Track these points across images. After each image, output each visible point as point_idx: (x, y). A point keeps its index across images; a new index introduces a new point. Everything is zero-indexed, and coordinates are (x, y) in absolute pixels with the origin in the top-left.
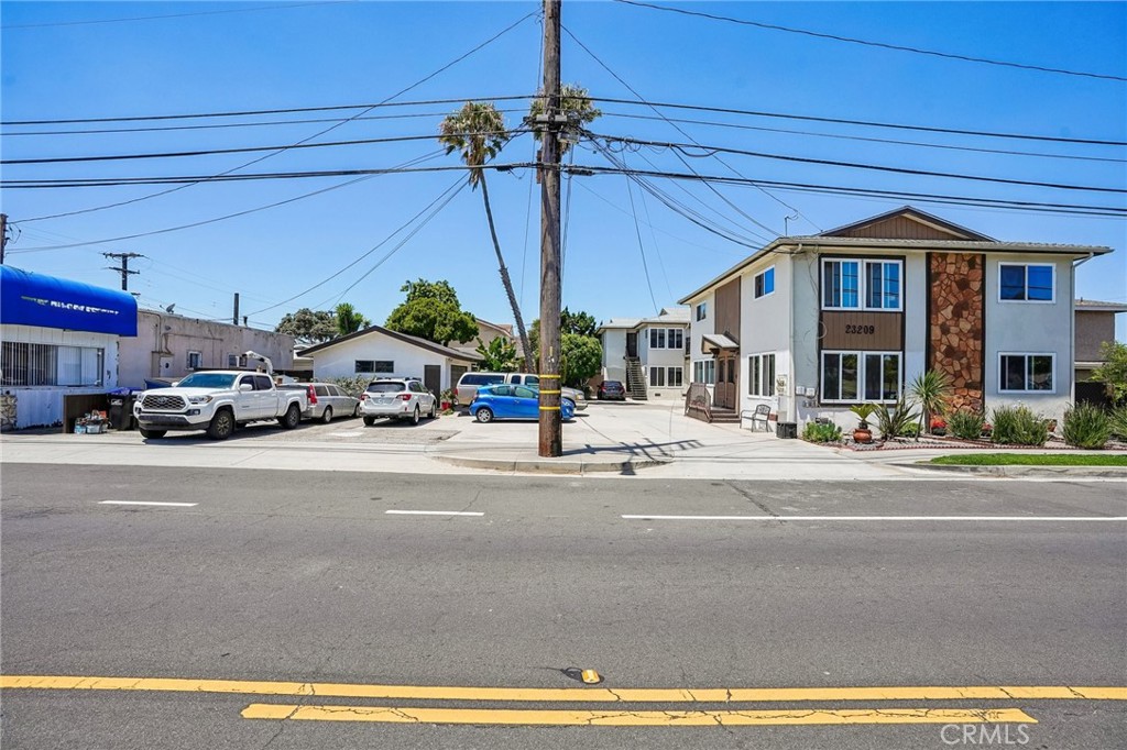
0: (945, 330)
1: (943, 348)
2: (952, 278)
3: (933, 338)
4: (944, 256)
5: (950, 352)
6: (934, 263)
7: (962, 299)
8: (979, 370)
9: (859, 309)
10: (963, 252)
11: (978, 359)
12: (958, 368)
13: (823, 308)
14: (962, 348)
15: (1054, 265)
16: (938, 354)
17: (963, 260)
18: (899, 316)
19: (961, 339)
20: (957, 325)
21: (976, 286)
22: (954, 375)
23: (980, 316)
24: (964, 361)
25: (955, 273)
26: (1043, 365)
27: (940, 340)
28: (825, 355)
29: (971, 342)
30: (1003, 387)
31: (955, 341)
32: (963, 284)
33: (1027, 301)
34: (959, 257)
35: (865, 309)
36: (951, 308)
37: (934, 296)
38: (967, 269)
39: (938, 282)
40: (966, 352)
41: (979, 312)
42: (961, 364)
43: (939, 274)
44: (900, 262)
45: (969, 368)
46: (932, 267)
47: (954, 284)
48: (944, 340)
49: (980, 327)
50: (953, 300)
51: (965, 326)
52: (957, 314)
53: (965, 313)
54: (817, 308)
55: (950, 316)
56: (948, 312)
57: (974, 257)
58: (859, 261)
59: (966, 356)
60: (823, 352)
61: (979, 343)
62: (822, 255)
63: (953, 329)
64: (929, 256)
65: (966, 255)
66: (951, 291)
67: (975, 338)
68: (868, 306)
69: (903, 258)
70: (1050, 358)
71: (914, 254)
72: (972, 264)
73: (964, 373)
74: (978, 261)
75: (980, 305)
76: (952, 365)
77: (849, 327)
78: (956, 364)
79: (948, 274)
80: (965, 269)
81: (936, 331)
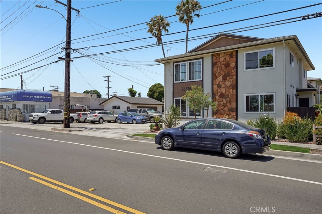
0: (219, 86)
1: (219, 94)
2: (222, 63)
3: (214, 90)
4: (219, 55)
5: (222, 95)
6: (215, 58)
7: (226, 71)
8: (235, 103)
9: (186, 81)
10: (227, 51)
11: (234, 98)
12: (225, 102)
13: (175, 82)
14: (227, 93)
15: (274, 49)
16: (217, 97)
17: (227, 55)
18: (201, 82)
19: (226, 90)
20: (224, 84)
21: (233, 65)
22: (224, 105)
23: (235, 79)
24: (228, 99)
25: (223, 61)
26: (269, 99)
27: (217, 91)
28: (176, 99)
29: (231, 91)
30: (248, 110)
31: (223, 90)
32: (227, 65)
33: (259, 69)
34: (225, 54)
35: (189, 81)
36: (221, 76)
37: (214, 72)
38: (229, 58)
39: (216, 66)
40: (228, 95)
41: (234, 77)
42: (226, 101)
43: (217, 62)
44: (201, 60)
45: (230, 102)
46: (214, 60)
47: (223, 66)
48: (219, 90)
49: (235, 83)
50: (223, 73)
51: (228, 83)
52: (224, 79)
53: (228, 78)
54: (172, 82)
55: (221, 80)
56: (220, 78)
57: (232, 52)
58: (186, 62)
59: (229, 97)
60: (175, 98)
61: (234, 91)
62: (174, 63)
63: (223, 86)
64: (212, 55)
65: (228, 52)
66: (222, 69)
67: (233, 89)
68: (190, 79)
69: (202, 58)
70: (273, 95)
71: (207, 56)
72: (231, 56)
73: (228, 104)
74: (234, 54)
75: (235, 73)
76: (223, 101)
77: (183, 88)
78: (225, 101)
79: (220, 62)
80: (228, 59)
81: (215, 87)
